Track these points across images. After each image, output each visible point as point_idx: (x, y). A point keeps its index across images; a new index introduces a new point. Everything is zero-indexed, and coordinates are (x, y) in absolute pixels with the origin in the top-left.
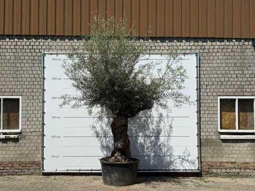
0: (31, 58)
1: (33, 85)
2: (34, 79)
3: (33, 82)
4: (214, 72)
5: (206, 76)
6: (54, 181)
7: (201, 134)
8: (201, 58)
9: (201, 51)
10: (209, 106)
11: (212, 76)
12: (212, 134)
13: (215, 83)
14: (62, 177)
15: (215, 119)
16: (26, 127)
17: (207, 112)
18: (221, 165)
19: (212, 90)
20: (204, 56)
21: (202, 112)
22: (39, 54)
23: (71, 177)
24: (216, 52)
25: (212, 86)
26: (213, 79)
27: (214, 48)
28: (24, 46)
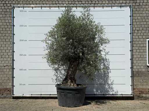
0: (4, 10)
1: (6, 30)
2: (6, 27)
3: (6, 28)
4: (144, 20)
5: (138, 23)
6: (20, 103)
7: (134, 68)
8: (134, 10)
9: (134, 4)
10: (140, 47)
11: (142, 23)
12: (142, 67)
13: (144, 29)
14: (27, 100)
15: (145, 56)
17: (138, 51)
19: (142, 34)
20: (136, 9)
21: (134, 51)
22: (10, 8)
23: (34, 100)
24: (145, 5)
25: (142, 31)
26: (143, 26)
27: (144, 2)
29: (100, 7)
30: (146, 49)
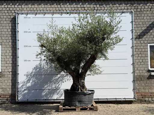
4: (145, 25)
5: (139, 29)
8: (135, 16)
9: (135, 10)
10: (142, 51)
15: (146, 61)
16: (5, 68)
18: (151, 95)
19: (144, 39)
22: (14, 14)
24: (146, 11)
25: (144, 36)
27: (145, 8)
28: (3, 8)
30: (148, 54)
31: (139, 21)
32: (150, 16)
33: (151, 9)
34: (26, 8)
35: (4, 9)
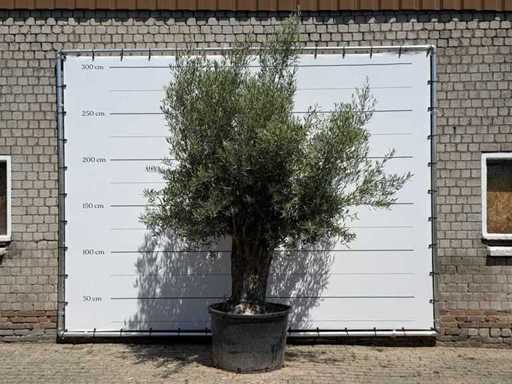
0: (31, 64)
1: (39, 128)
2: (40, 116)
3: (39, 121)
4: (473, 94)
5: (454, 104)
6: (88, 357)
7: (442, 245)
8: (442, 61)
9: (442, 43)
10: (461, 178)
11: (467, 104)
12: (468, 243)
13: (475, 121)
14: (108, 346)
15: (475, 208)
17: (456, 191)
18: (489, 320)
19: (467, 139)
20: (450, 57)
21: (443, 192)
22: (51, 55)
24: (478, 46)
25: (468, 128)
26: (470, 112)
27: (474, 37)
28: (15, 35)
29: (334, 53)
30: (480, 187)
31: (454, 78)
32: (491, 61)
33: (492, 38)
34: (90, 35)
35: (18, 38)
